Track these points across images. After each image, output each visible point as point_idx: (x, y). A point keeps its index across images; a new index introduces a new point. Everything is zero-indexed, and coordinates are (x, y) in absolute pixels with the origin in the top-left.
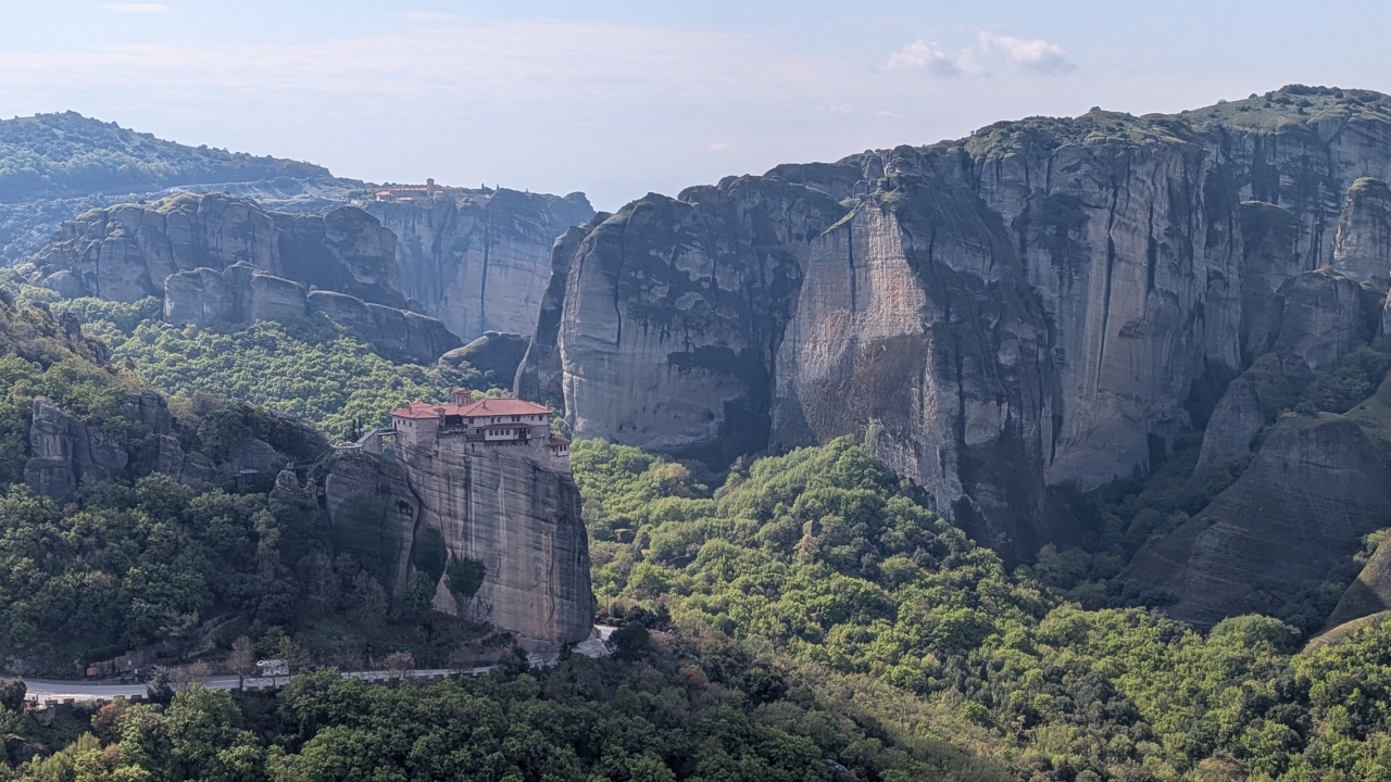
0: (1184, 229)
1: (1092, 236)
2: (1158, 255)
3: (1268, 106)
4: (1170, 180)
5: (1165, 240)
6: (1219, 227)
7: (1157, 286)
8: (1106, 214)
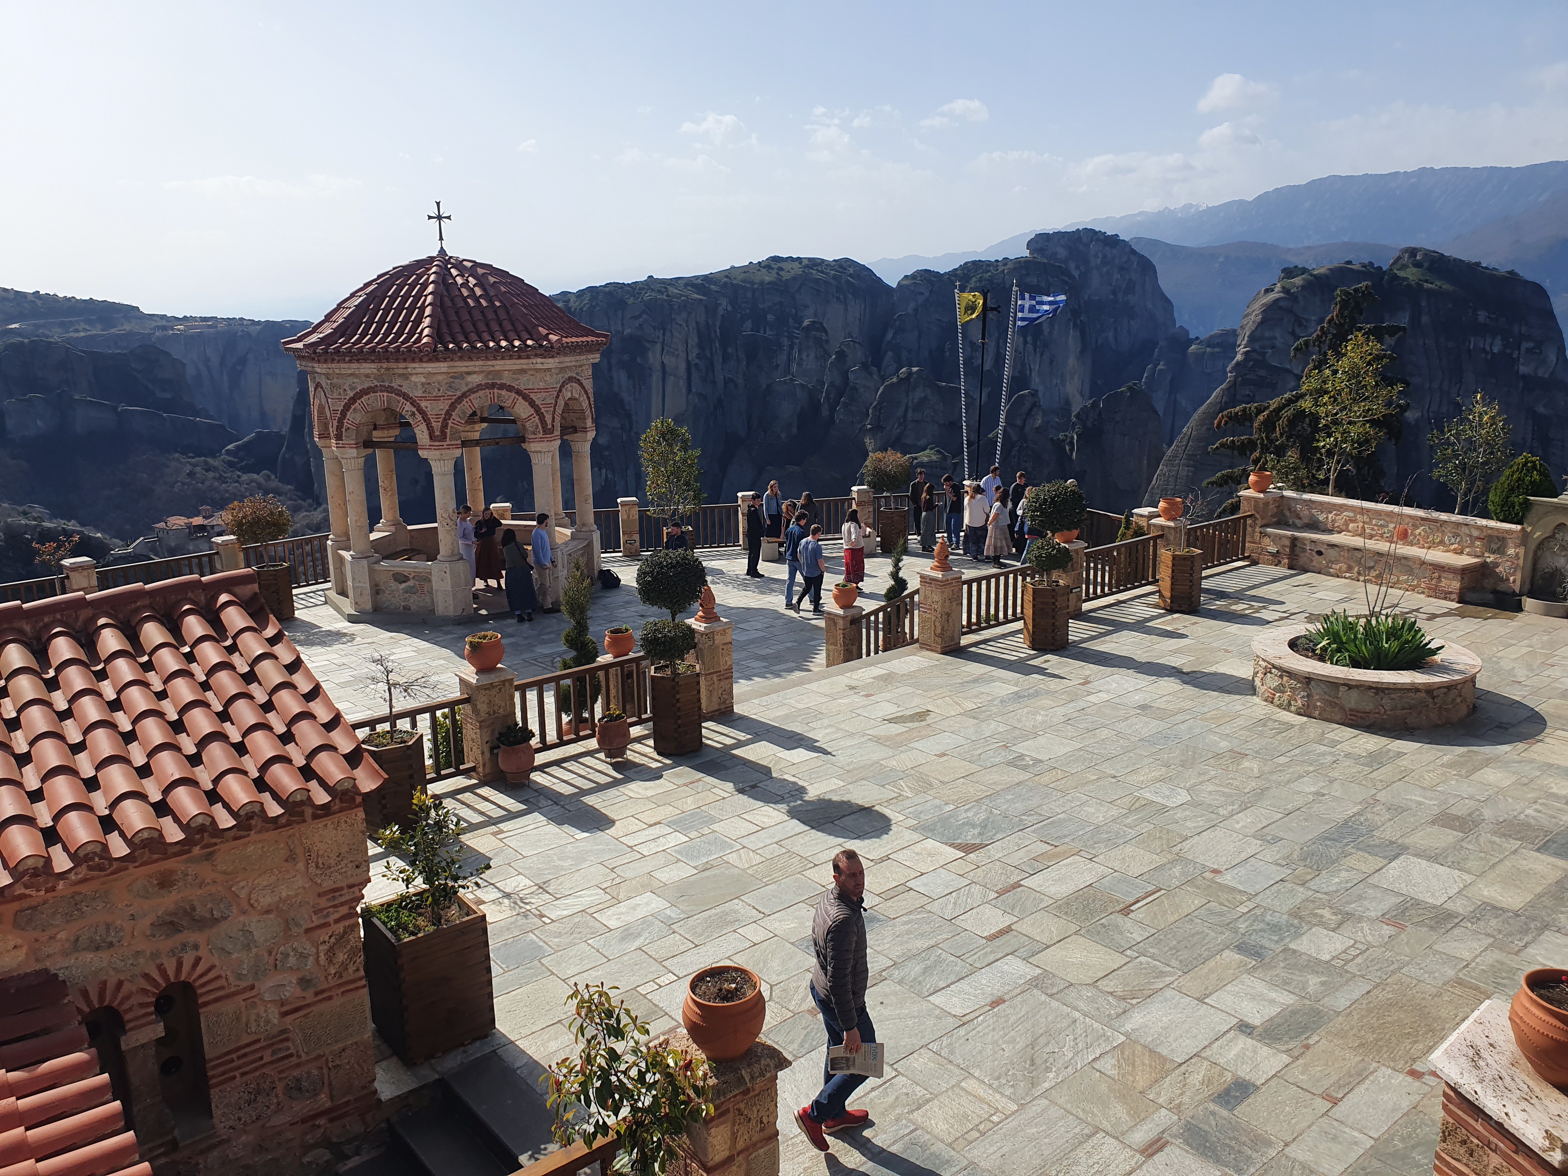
0: (708, 353)
1: (651, 360)
2: (693, 370)
3: (759, 270)
4: (697, 323)
5: (697, 361)
6: (730, 350)
7: (694, 390)
8: (658, 347)
